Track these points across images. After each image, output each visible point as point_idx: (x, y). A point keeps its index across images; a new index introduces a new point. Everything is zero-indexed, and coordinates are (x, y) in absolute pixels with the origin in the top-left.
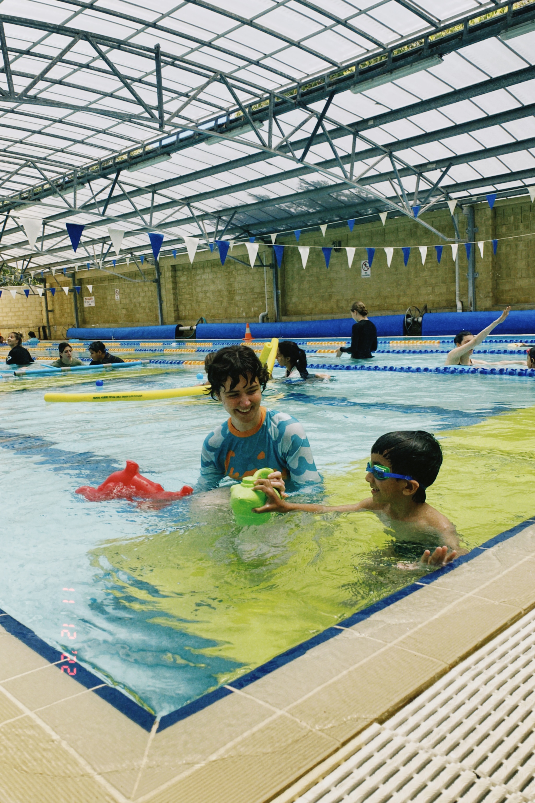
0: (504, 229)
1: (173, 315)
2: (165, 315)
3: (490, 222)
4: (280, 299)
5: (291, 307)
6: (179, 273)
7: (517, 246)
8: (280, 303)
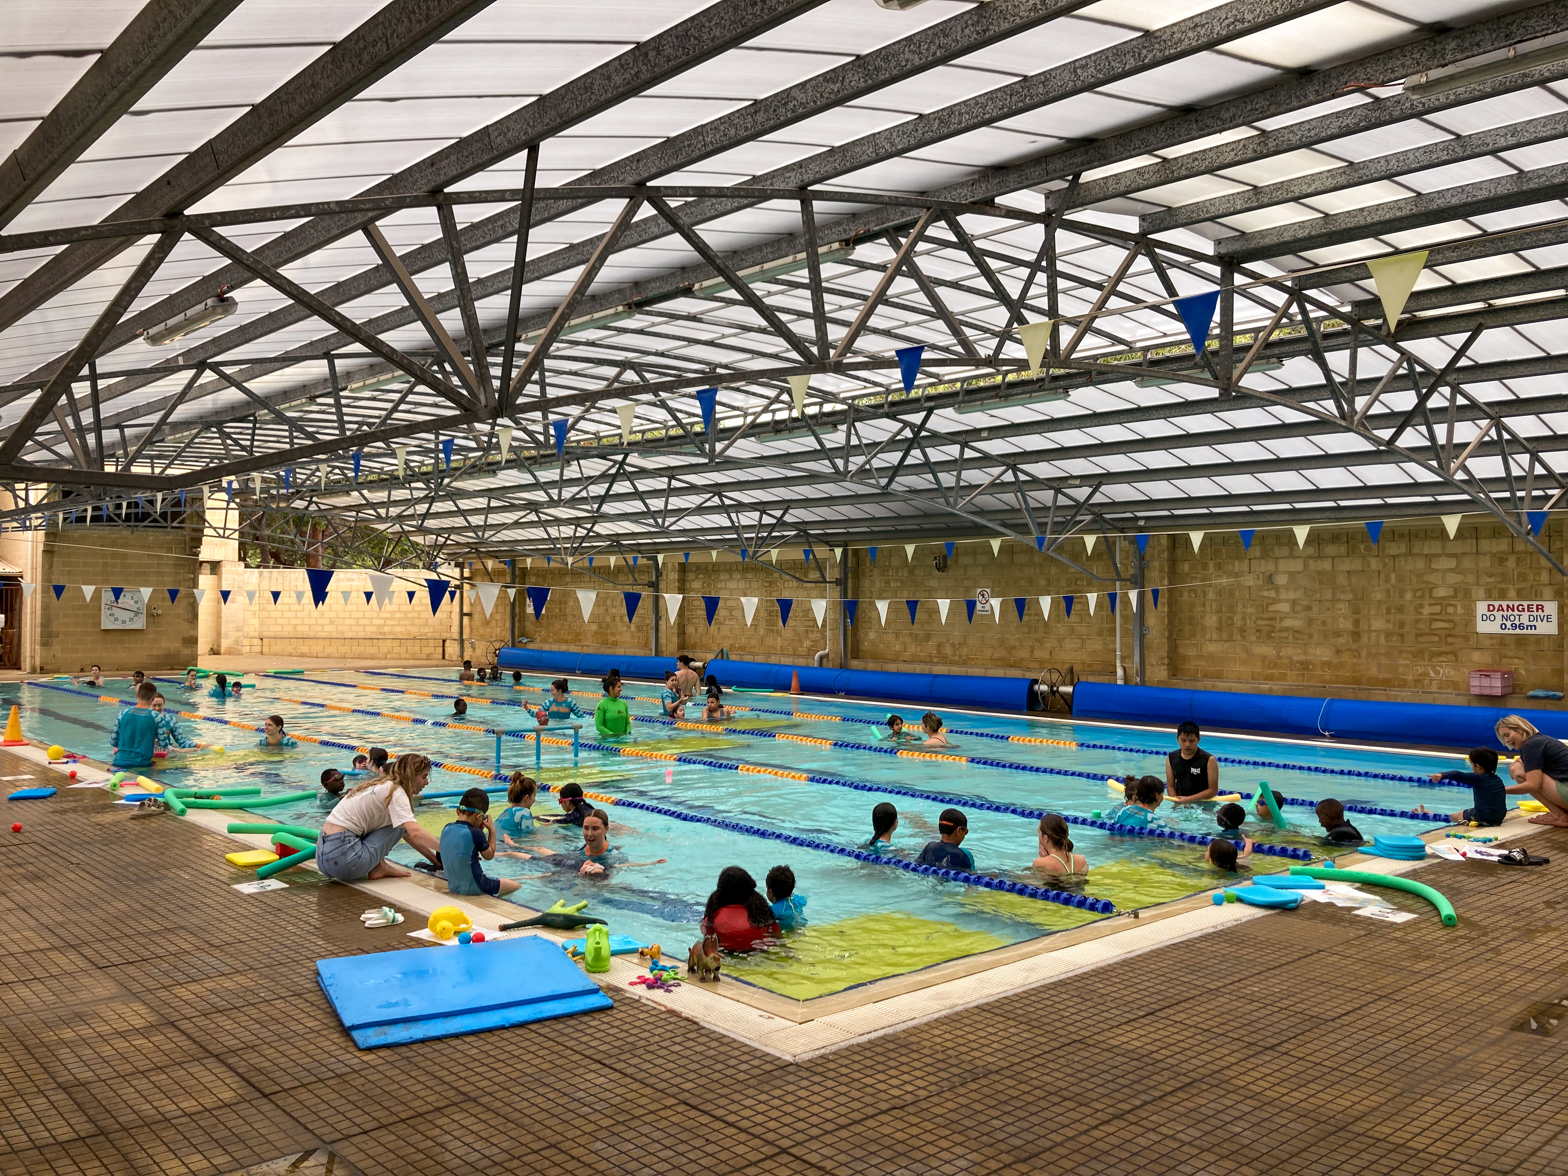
0: (1186, 567)
1: (675, 640)
2: (663, 641)
3: (1165, 555)
4: (849, 633)
5: (865, 645)
6: (691, 576)
7: (1205, 594)
8: (849, 641)
